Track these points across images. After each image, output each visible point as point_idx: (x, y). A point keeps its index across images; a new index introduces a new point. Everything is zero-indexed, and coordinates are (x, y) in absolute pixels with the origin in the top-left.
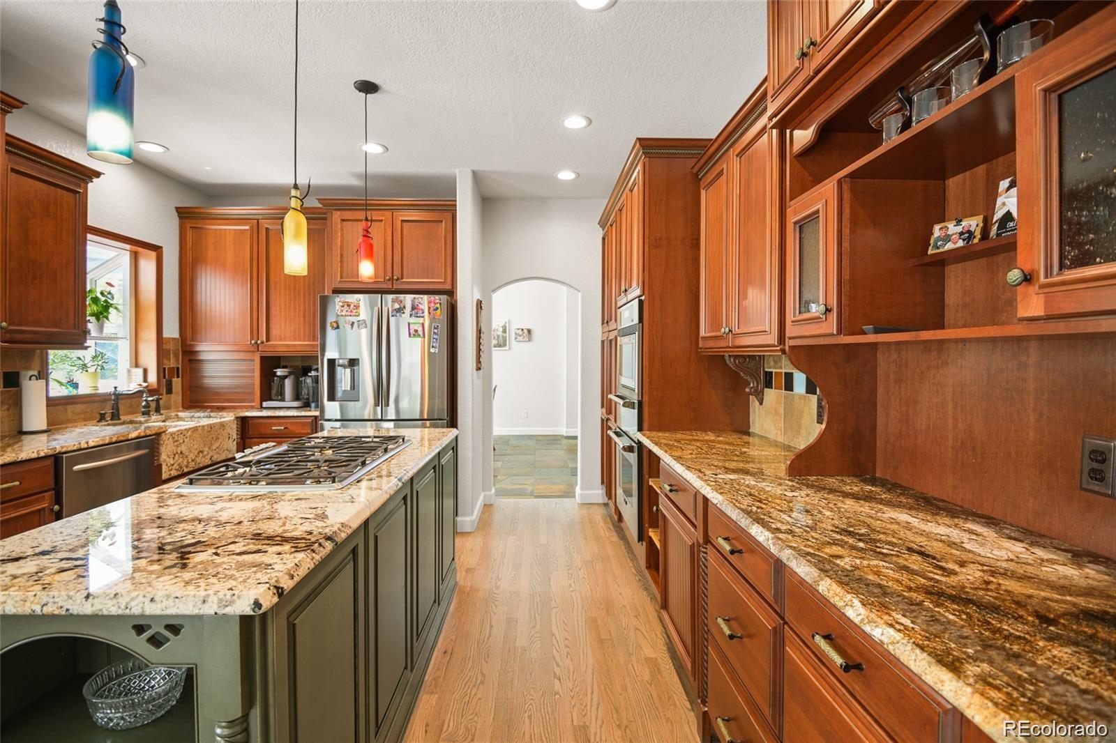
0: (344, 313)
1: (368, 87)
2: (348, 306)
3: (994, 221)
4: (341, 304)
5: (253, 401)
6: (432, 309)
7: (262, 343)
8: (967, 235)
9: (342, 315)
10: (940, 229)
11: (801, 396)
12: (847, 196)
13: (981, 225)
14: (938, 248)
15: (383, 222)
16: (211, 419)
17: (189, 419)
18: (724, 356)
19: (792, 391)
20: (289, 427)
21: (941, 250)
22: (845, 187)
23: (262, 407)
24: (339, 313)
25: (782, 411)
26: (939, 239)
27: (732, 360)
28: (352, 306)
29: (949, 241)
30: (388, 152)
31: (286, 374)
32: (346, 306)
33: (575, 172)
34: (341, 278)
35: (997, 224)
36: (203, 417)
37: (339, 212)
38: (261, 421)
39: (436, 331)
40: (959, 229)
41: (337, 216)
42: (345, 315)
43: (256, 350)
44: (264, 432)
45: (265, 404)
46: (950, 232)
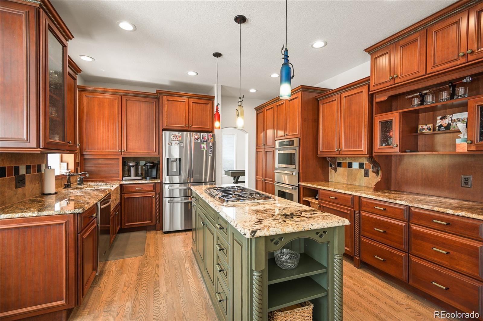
0: (174, 139)
1: (218, 55)
2: (176, 136)
3: (437, 126)
4: (173, 135)
5: (118, 177)
6: (209, 139)
7: (124, 151)
8: (429, 129)
9: (174, 140)
10: (421, 126)
11: (356, 169)
12: (402, 117)
13: (432, 126)
14: (421, 131)
15: (185, 102)
16: (107, 186)
17: (95, 186)
18: (326, 157)
19: (352, 168)
20: (143, 188)
21: (422, 132)
22: (401, 114)
23: (123, 180)
24: (172, 139)
25: (347, 174)
26: (421, 129)
27: (329, 159)
28: (178, 137)
29: (424, 130)
30: (197, 76)
31: (134, 165)
32: (175, 137)
33: (256, 90)
34: (167, 124)
35: (438, 127)
36: (103, 185)
37: (166, 97)
38: (127, 186)
39: (211, 147)
40: (427, 127)
41: (165, 98)
42: (175, 140)
43: (121, 154)
44: (131, 190)
45: (124, 179)
46: (424, 128)
